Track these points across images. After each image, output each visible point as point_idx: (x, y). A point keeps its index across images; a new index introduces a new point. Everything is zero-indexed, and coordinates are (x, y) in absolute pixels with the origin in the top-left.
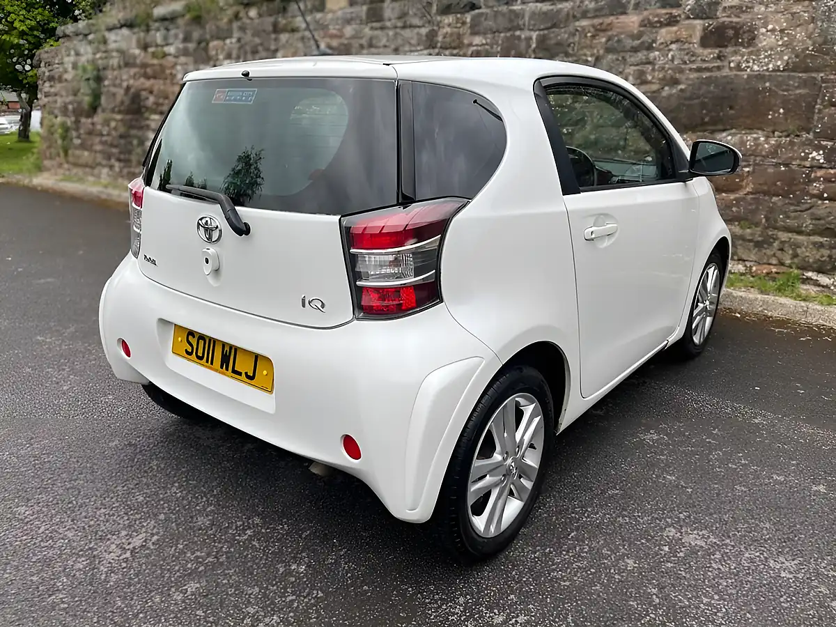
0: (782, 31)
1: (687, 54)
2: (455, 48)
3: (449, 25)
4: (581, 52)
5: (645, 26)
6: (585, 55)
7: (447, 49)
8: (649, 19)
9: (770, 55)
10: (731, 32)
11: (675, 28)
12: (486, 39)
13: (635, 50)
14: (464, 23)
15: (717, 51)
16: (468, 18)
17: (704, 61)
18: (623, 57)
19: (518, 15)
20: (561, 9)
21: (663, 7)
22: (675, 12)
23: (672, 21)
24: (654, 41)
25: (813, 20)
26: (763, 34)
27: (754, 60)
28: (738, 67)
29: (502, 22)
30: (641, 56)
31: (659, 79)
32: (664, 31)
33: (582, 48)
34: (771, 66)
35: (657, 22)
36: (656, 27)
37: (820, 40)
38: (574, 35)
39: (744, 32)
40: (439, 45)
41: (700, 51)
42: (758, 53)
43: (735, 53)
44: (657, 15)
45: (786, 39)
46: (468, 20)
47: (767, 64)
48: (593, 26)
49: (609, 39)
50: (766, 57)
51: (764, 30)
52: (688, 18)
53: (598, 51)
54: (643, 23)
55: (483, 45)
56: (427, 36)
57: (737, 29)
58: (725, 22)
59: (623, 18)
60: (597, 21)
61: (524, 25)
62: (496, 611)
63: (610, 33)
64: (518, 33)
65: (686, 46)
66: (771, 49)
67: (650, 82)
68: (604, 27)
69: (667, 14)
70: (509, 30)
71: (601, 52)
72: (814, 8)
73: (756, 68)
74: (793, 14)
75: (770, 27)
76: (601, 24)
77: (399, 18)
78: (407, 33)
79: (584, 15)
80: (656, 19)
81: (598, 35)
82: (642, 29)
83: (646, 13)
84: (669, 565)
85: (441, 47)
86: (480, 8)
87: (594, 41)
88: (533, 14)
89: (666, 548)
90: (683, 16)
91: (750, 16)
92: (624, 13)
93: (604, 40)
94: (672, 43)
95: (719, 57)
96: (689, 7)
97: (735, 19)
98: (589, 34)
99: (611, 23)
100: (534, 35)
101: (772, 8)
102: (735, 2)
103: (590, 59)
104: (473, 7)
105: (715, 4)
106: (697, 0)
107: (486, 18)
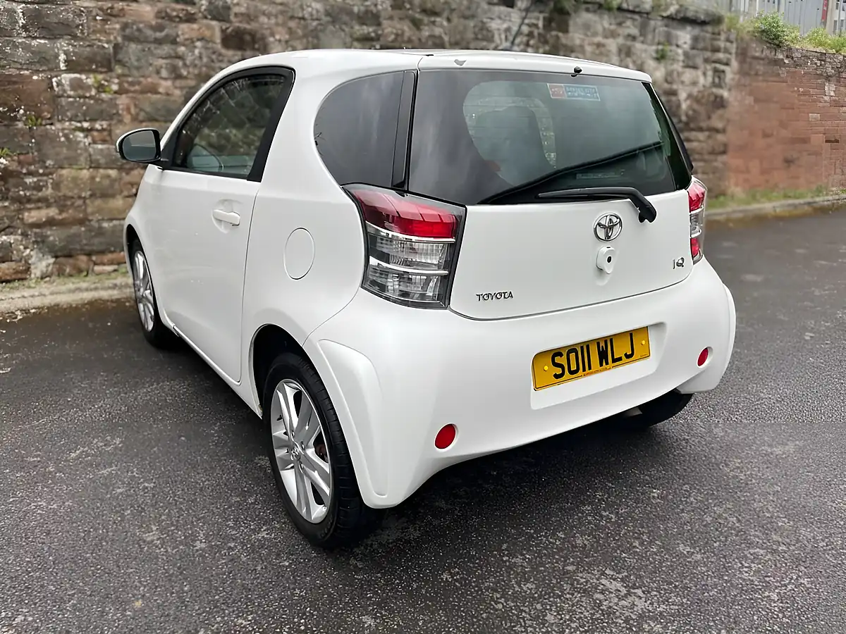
4: (94, 37)
5: (163, 18)
6: (100, 41)
8: (166, 12)
10: (248, 38)
11: (195, 26)
13: (159, 42)
15: (239, 53)
18: (149, 49)
21: (177, 2)
22: (191, 9)
23: (190, 19)
24: (177, 36)
26: (272, 42)
30: (166, 49)
31: (195, 75)
32: (184, 26)
33: (94, 32)
35: (175, 16)
36: (174, 22)
38: (79, 15)
39: (258, 39)
41: (224, 51)
44: (175, 10)
48: (101, 9)
49: (125, 26)
51: (271, 39)
52: (206, 18)
53: (115, 38)
54: (160, 15)
57: (253, 35)
58: (239, 27)
59: (134, 5)
60: (104, 4)
63: (124, 20)
65: (210, 45)
67: (186, 78)
68: (115, 12)
69: (183, 10)
71: (120, 39)
72: (303, 26)
74: (290, 29)
75: (278, 37)
76: (112, 8)
80: (175, 14)
81: (109, 20)
82: (160, 21)
83: (161, 5)
87: (107, 26)
90: (200, 15)
91: (257, 25)
92: (135, 1)
93: (117, 26)
94: (198, 40)
96: (204, 7)
97: (248, 27)
98: (98, 18)
99: (122, 9)
100: (19, 8)
101: (273, 21)
102: (243, 10)
103: (106, 45)
105: (228, 7)
106: (211, 2)
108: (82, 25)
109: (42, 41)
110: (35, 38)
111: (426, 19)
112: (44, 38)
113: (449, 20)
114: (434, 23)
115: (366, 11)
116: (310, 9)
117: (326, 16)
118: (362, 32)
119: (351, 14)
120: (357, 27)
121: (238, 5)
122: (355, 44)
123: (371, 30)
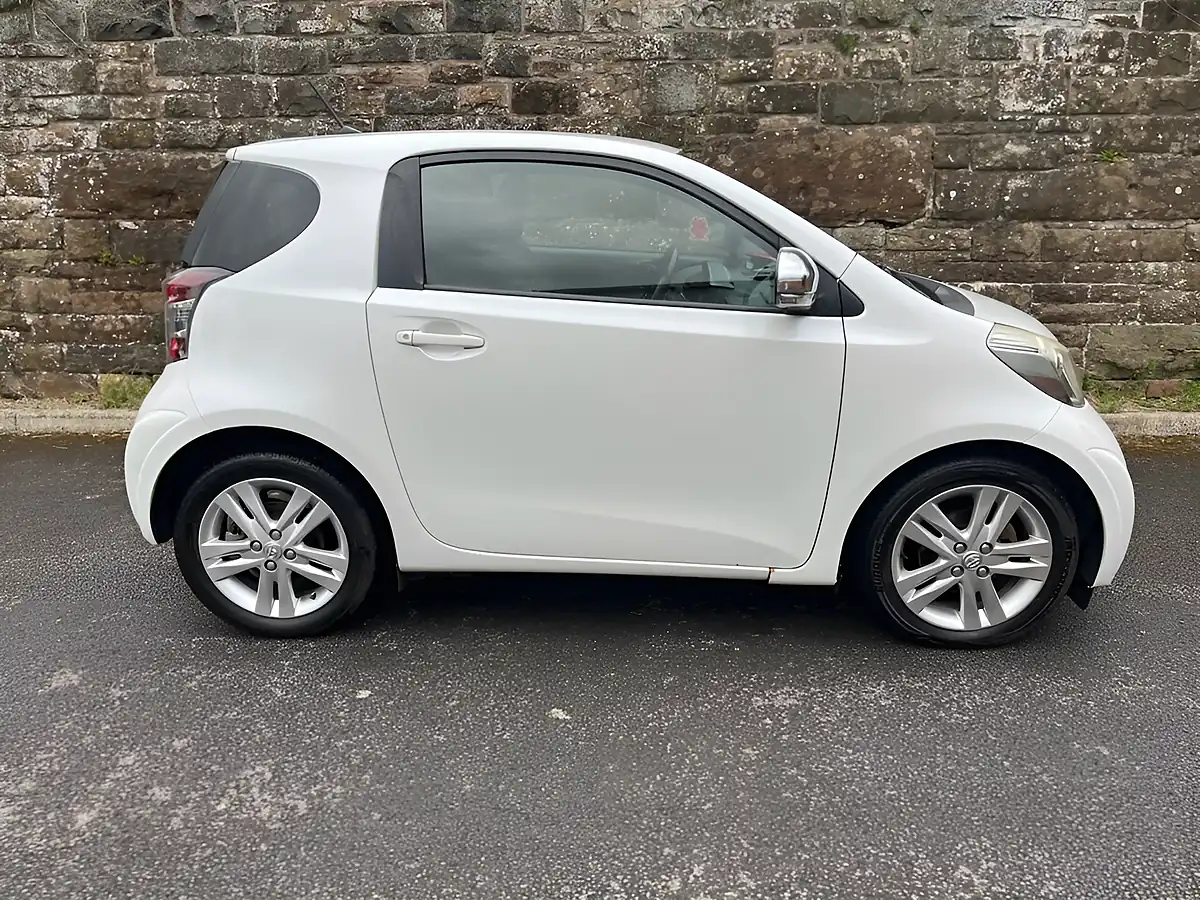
0: (607, 96)
2: (132, 94)
3: (116, 58)
4: (353, 112)
5: (438, 81)
7: (117, 94)
8: (441, 72)
10: (549, 96)
11: (478, 87)
12: (189, 83)
13: (429, 112)
14: (144, 56)
15: (535, 119)
16: (151, 47)
18: (415, 122)
19: (240, 50)
20: (310, 49)
21: (458, 58)
22: (474, 65)
23: (473, 78)
24: (453, 102)
25: (638, 85)
26: (585, 99)
29: (215, 61)
30: (438, 120)
32: (463, 89)
33: (354, 105)
35: (452, 77)
36: (453, 83)
37: (649, 109)
38: (338, 86)
39: (565, 97)
40: (101, 88)
41: (514, 117)
42: (583, 122)
43: (557, 121)
44: (452, 68)
45: (612, 106)
46: (152, 51)
48: (364, 76)
49: (390, 95)
51: (586, 95)
52: (493, 74)
53: (377, 111)
54: (434, 77)
55: (185, 91)
56: (75, 71)
57: (555, 92)
58: (539, 82)
59: (404, 68)
60: (370, 69)
61: (254, 67)
62: (664, 877)
63: (389, 87)
64: (244, 77)
65: (496, 110)
66: (598, 118)
68: (380, 78)
69: (464, 67)
70: (228, 73)
71: (383, 112)
72: (636, 70)
74: (615, 76)
75: (593, 91)
76: (375, 74)
77: (14, 42)
78: (35, 66)
79: (348, 58)
80: (451, 73)
81: (373, 89)
82: (434, 85)
83: (435, 64)
84: (784, 737)
85: (105, 92)
86: (171, 35)
87: (369, 97)
88: (266, 52)
89: (768, 721)
90: (485, 72)
91: (567, 76)
92: (406, 62)
93: (383, 96)
94: (478, 105)
95: (540, 126)
96: (491, 60)
97: (553, 81)
98: (360, 87)
99: (389, 74)
100: (273, 82)
101: (591, 67)
102: (547, 58)
103: (367, 121)
104: (157, 32)
105: (523, 58)
106: (501, 52)
107: (185, 52)
108: (339, 98)
109: (296, 120)
110: (288, 117)
111: (864, 35)
112: (298, 116)
113: (914, 31)
114: (881, 40)
115: (747, 35)
116: (649, 45)
117: (676, 51)
118: (735, 69)
119: (719, 43)
120: (727, 63)
121: (539, 51)
122: (722, 89)
123: (751, 64)
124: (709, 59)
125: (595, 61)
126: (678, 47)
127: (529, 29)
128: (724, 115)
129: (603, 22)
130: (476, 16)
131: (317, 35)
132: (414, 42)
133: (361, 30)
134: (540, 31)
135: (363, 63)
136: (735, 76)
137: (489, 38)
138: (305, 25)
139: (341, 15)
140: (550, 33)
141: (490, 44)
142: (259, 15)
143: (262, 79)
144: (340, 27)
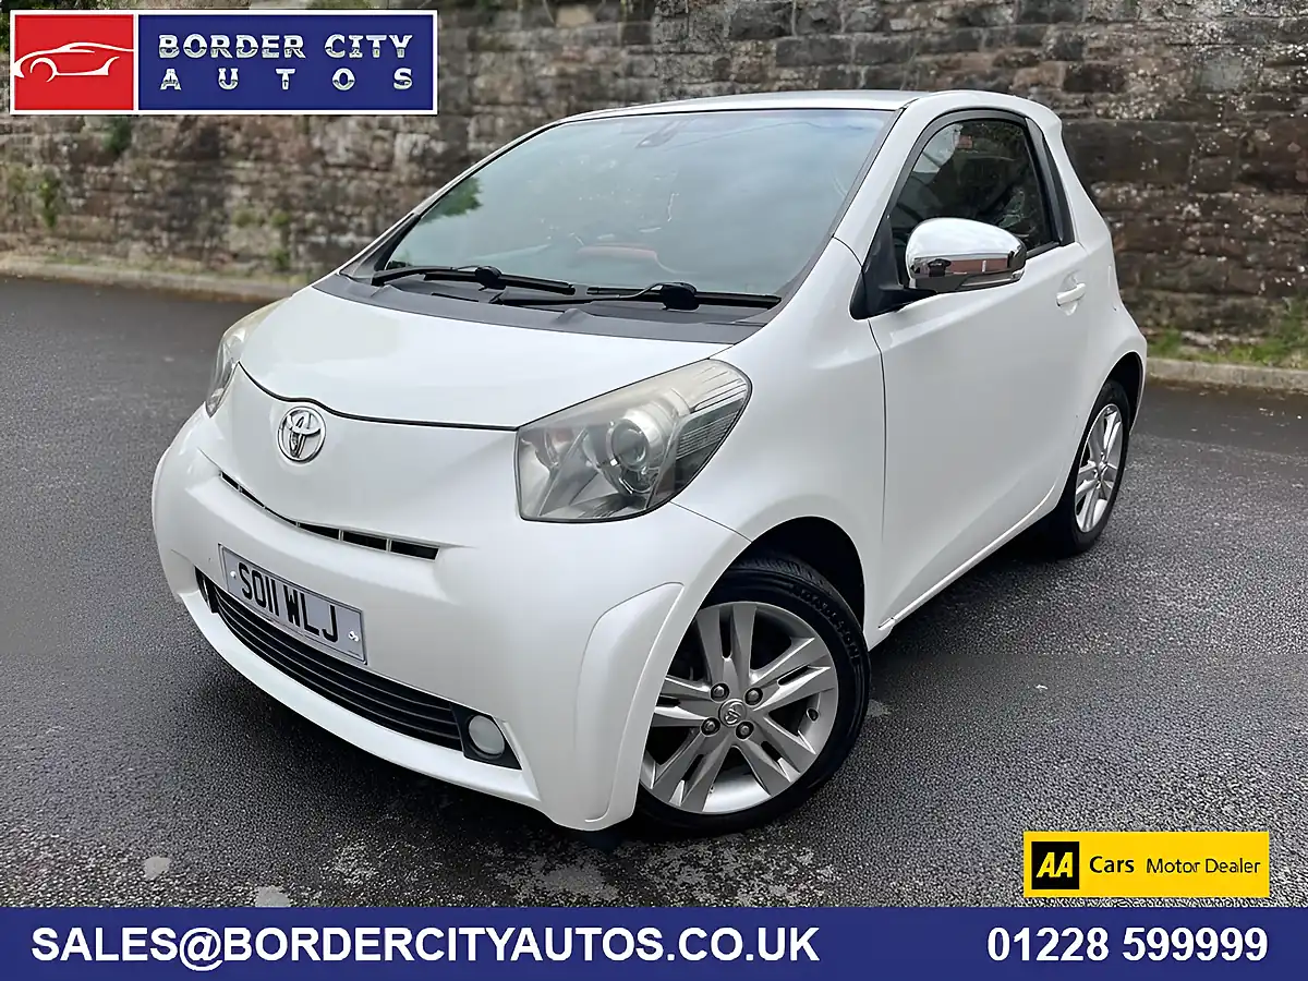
0: (1154, 77)
1: (1049, 98)
2: (755, 82)
3: (747, 53)
5: (999, 65)
7: (744, 82)
8: (1004, 58)
9: (1140, 102)
10: (1098, 77)
11: (1034, 70)
12: (798, 72)
14: (767, 52)
15: (1083, 96)
16: (773, 45)
17: (1067, 107)
19: (840, 46)
20: (898, 43)
21: (1021, 45)
22: (1035, 51)
23: (1032, 61)
24: (1011, 83)
25: (1185, 66)
26: (1133, 79)
27: (1123, 107)
28: (1106, 115)
29: (821, 53)
32: (1022, 72)
33: (924, 88)
34: (1141, 113)
35: (1014, 62)
36: (1013, 67)
37: (1194, 87)
39: (1113, 77)
40: (733, 77)
41: (1064, 95)
42: (1127, 100)
43: (1102, 99)
44: (1015, 55)
45: (1157, 85)
46: (774, 48)
47: (1137, 112)
48: (937, 63)
49: (957, 78)
50: (1136, 104)
51: (1133, 75)
52: (1050, 58)
54: (997, 62)
55: (795, 79)
56: (715, 64)
57: (1106, 73)
58: (1091, 64)
59: (972, 56)
60: (940, 58)
61: (849, 58)
64: (840, 67)
65: (1048, 90)
66: (1142, 95)
68: (950, 64)
69: (1025, 53)
70: (828, 62)
72: (1185, 54)
73: (1125, 115)
74: (1164, 59)
75: (1141, 72)
76: (947, 61)
77: (674, 42)
78: (686, 60)
79: (926, 49)
80: (1013, 59)
81: (943, 74)
82: (996, 69)
83: (1001, 51)
85: (735, 80)
86: (790, 34)
87: (939, 80)
88: (861, 48)
90: (1044, 57)
91: (1117, 59)
92: (976, 50)
93: (951, 79)
94: (1032, 85)
95: (1086, 103)
96: (1051, 46)
97: (1102, 63)
99: (959, 61)
101: (1142, 51)
102: (1101, 44)
104: (781, 33)
105: (1080, 43)
106: (1060, 39)
107: (798, 48)
115: (1299, 21)
116: (1201, 31)
117: (1226, 36)
118: (1283, 53)
119: (1269, 29)
120: (1276, 47)
121: (1096, 38)
122: (1267, 70)
123: (1300, 48)
124: (1259, 45)
125: (1147, 46)
126: (1229, 34)
127: (1089, 19)
128: (1266, 94)
129: (1160, 12)
130: (1043, 10)
131: (905, 31)
132: (984, 34)
133: (942, 26)
134: (1099, 21)
135: (937, 53)
136: (1281, 60)
137: (1052, 27)
138: (896, 24)
139: (927, 14)
140: (1106, 23)
141: (1052, 35)
142: (863, 18)
143: (854, 68)
144: (924, 24)
